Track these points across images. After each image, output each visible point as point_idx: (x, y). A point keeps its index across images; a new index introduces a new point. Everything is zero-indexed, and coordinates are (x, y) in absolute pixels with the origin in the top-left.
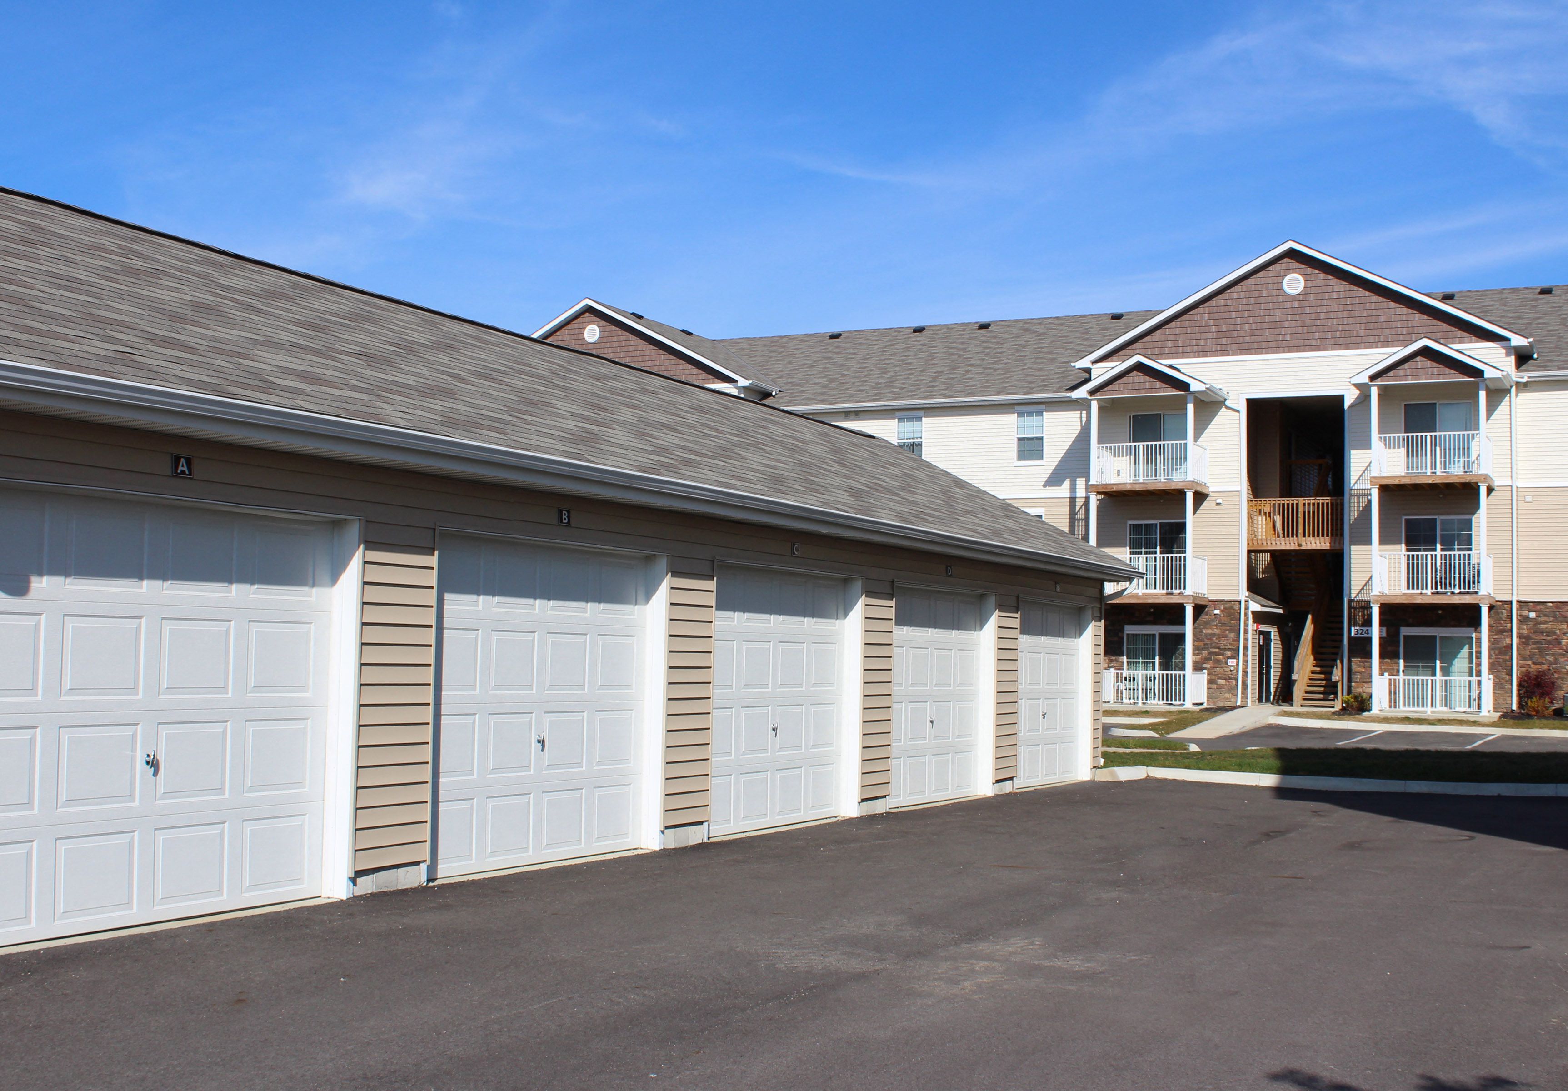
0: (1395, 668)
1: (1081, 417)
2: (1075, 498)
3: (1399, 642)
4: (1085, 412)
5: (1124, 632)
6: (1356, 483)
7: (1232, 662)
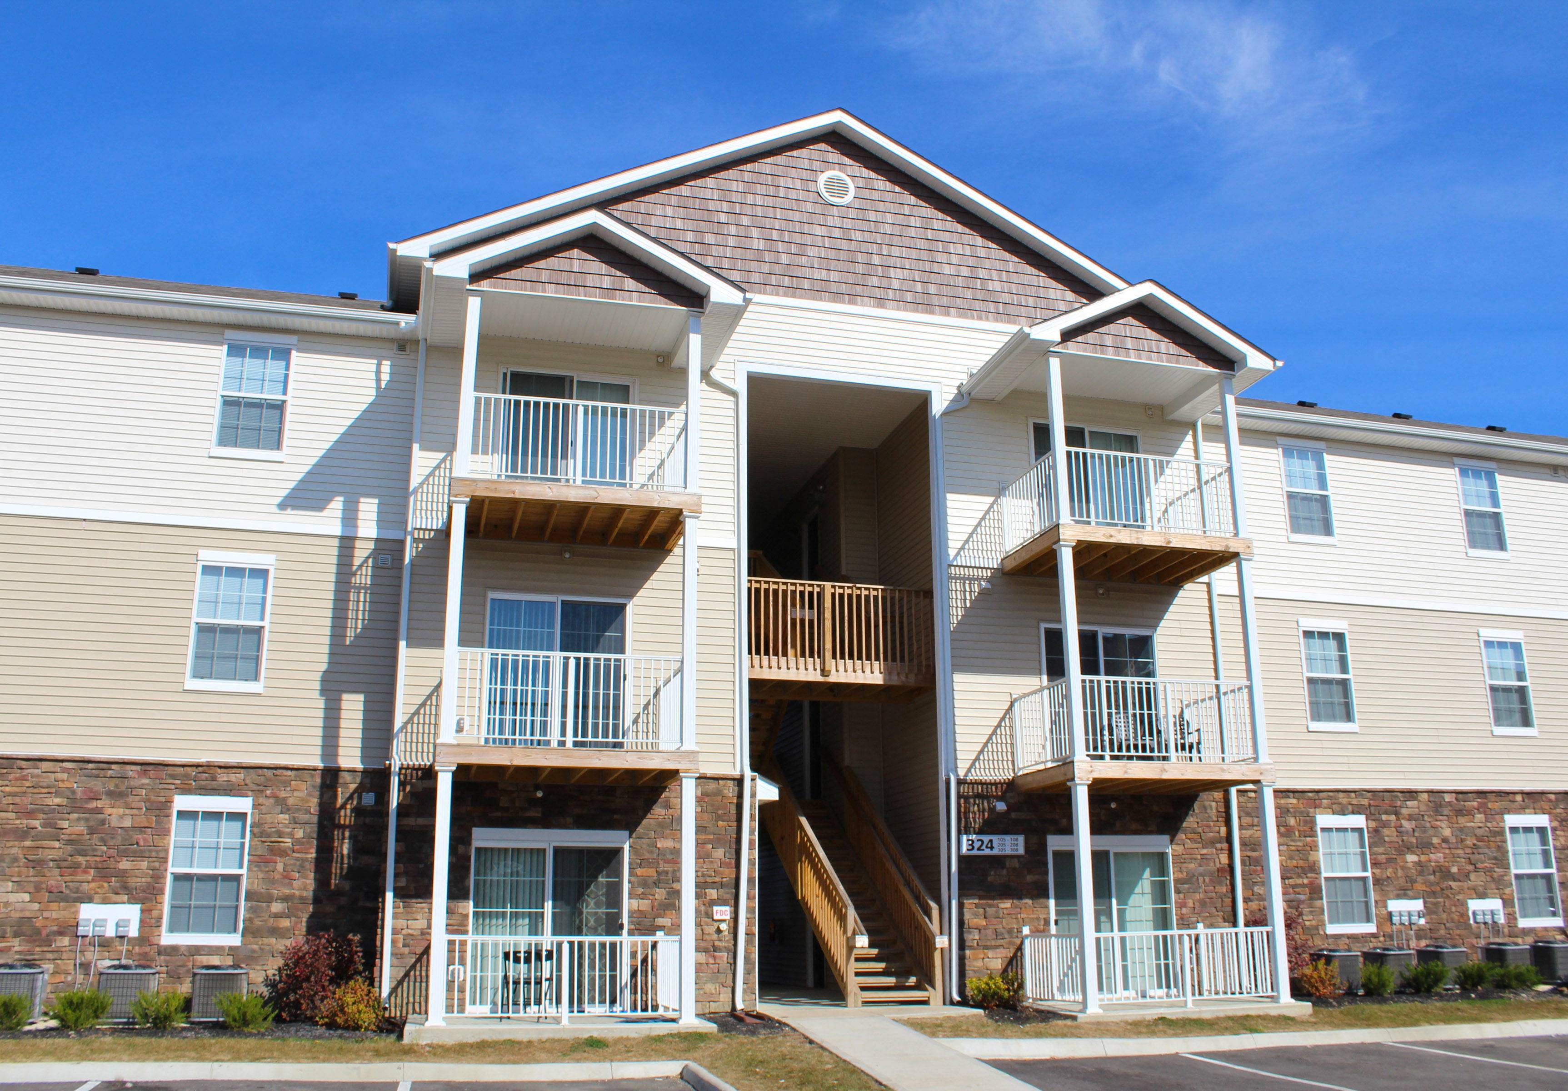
0: (1042, 916)
1: (378, 372)
2: (354, 538)
3: (1046, 864)
4: (389, 363)
5: (470, 844)
6: (958, 554)
7: (722, 913)
